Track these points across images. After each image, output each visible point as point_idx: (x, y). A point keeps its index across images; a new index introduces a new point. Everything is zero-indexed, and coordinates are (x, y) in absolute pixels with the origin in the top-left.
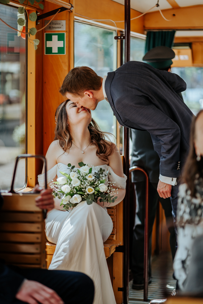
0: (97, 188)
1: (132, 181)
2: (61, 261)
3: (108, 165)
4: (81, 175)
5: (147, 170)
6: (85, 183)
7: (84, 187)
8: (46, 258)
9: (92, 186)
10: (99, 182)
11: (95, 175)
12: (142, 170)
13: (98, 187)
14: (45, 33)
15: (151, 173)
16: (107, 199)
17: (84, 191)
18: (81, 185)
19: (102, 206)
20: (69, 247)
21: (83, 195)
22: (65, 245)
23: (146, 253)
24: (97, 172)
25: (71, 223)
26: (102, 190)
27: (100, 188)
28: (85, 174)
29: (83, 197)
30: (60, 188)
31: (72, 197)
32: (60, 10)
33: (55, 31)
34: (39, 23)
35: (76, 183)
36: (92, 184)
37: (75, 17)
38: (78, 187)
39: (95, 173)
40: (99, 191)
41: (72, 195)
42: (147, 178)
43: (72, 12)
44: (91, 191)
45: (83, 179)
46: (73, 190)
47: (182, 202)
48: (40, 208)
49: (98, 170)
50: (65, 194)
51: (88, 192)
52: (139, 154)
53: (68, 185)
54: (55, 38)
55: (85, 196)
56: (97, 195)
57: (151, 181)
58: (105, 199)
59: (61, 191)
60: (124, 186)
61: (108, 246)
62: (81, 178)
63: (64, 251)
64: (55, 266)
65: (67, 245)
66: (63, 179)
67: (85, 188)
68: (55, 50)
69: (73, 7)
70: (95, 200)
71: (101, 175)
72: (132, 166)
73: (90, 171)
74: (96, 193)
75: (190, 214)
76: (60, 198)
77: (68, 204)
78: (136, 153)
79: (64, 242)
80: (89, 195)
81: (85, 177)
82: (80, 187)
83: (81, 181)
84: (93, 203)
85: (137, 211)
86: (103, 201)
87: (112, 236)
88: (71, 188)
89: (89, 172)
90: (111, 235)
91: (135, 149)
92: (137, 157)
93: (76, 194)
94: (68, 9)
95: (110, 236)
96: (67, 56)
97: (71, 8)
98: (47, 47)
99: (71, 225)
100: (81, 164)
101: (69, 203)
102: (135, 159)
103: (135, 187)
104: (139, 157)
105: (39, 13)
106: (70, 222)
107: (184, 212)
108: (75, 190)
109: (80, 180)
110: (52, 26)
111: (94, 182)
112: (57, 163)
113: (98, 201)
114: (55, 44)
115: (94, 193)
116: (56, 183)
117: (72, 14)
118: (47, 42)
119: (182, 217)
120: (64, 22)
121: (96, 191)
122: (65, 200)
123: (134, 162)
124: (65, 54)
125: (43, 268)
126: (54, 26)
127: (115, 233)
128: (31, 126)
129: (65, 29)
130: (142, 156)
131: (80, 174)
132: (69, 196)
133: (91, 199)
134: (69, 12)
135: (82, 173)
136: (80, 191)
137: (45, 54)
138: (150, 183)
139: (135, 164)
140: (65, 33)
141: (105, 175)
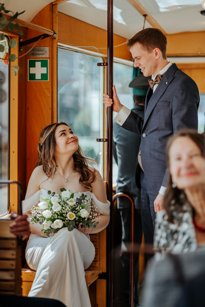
0: (79, 214)
1: (118, 207)
2: (41, 289)
3: (91, 192)
4: (63, 200)
5: (132, 196)
6: (66, 207)
7: (65, 213)
8: (21, 284)
9: (73, 212)
10: (81, 207)
11: (77, 201)
12: (127, 196)
13: (79, 212)
14: (28, 60)
15: (136, 199)
16: (89, 225)
17: (65, 216)
18: (62, 210)
19: (84, 232)
20: (49, 274)
21: (64, 221)
22: (45, 272)
23: (131, 281)
24: (79, 198)
25: (51, 250)
26: (83, 216)
27: (81, 213)
28: (67, 199)
29: (64, 222)
30: (42, 213)
31: (53, 223)
32: (43, 36)
33: (38, 58)
34: (21, 50)
35: (57, 208)
36: (73, 209)
37: (59, 44)
38: (59, 212)
39: (77, 198)
40: (80, 217)
41: (53, 220)
42: (133, 204)
43: (55, 38)
44: (72, 216)
45: (63, 203)
46: (54, 215)
47: (159, 227)
48: (15, 235)
49: (80, 196)
50: (46, 219)
51: (69, 218)
52: (125, 180)
53: (49, 210)
54: (38, 64)
55: (66, 221)
56: (78, 221)
57: (136, 208)
58: (87, 225)
59: (43, 217)
60: (108, 212)
61: (90, 273)
62: (62, 203)
63: (44, 278)
64: (35, 293)
65: (46, 272)
66: (44, 203)
67: (67, 213)
68: (38, 77)
69: (56, 34)
70: (77, 226)
71: (83, 201)
72: (118, 193)
73: (72, 196)
74: (77, 218)
75: (167, 238)
76: (41, 223)
77: (48, 230)
78: (122, 179)
79: (44, 269)
80: (71, 221)
81: (66, 202)
82: (61, 212)
83: (63, 206)
84: (74, 229)
85: (123, 237)
86: (84, 227)
87: (95, 263)
88: (52, 213)
89: (70, 197)
90: (93, 261)
91: (120, 175)
92: (123, 183)
93: (57, 219)
94: (51, 36)
95: (92, 263)
96: (50, 83)
97: (53, 35)
98: (30, 73)
99: (51, 251)
100: (63, 190)
101: (50, 228)
102: (121, 185)
103: (121, 213)
104: (125, 183)
105: (22, 40)
106: (51, 248)
107: (161, 237)
108: (57, 216)
109: (61, 205)
110: (35, 52)
111: (75, 208)
112: (40, 189)
113: (79, 227)
114: (38, 70)
115: (75, 219)
116: (37, 208)
117: (55, 41)
118: (30, 68)
119: (159, 242)
120: (47, 49)
121: (77, 217)
122: (46, 225)
123: (120, 188)
124: (48, 80)
125: (17, 295)
126: (37, 52)
127: (98, 260)
128: (14, 152)
129: (48, 56)
130: (128, 182)
131: (61, 199)
132: (50, 222)
133: (72, 226)
134: (52, 39)
135: (64, 198)
136: (61, 216)
137: (28, 80)
138: (135, 209)
139: (121, 190)
140: (48, 60)
141: (87, 201)
